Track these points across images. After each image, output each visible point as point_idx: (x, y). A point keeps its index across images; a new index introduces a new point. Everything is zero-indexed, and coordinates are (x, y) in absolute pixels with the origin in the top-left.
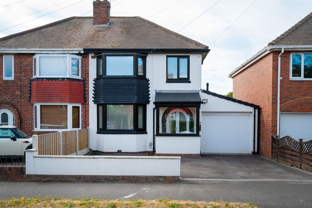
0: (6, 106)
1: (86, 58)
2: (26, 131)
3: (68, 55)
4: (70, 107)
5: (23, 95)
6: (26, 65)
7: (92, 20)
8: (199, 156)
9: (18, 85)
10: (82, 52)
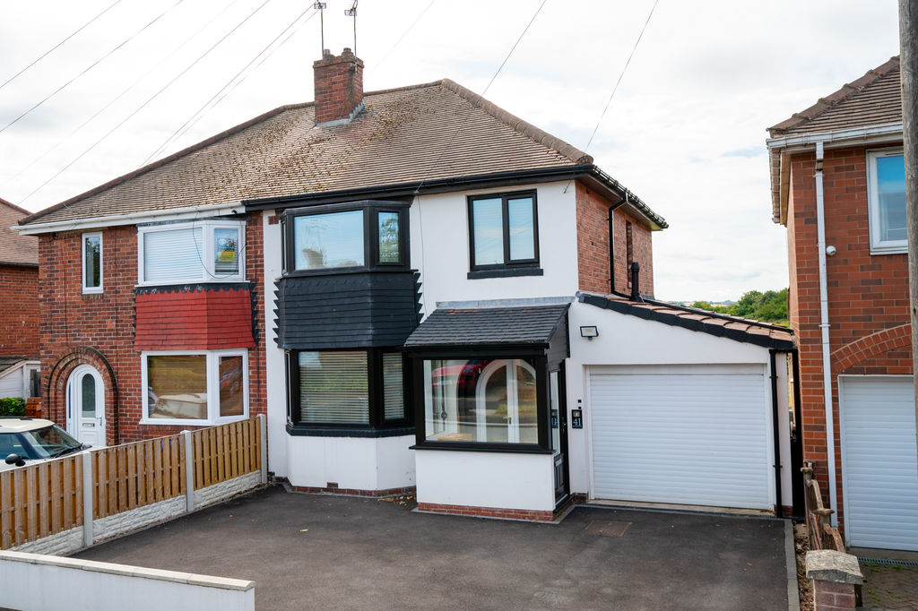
0: (86, 357)
1: (255, 224)
2: (129, 419)
3: (204, 222)
4: (213, 360)
5: (120, 330)
6: (128, 253)
7: (312, 113)
8: (548, 519)
9: (111, 305)
10: (242, 210)
